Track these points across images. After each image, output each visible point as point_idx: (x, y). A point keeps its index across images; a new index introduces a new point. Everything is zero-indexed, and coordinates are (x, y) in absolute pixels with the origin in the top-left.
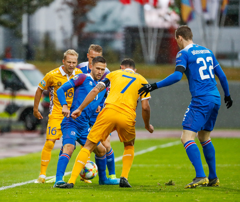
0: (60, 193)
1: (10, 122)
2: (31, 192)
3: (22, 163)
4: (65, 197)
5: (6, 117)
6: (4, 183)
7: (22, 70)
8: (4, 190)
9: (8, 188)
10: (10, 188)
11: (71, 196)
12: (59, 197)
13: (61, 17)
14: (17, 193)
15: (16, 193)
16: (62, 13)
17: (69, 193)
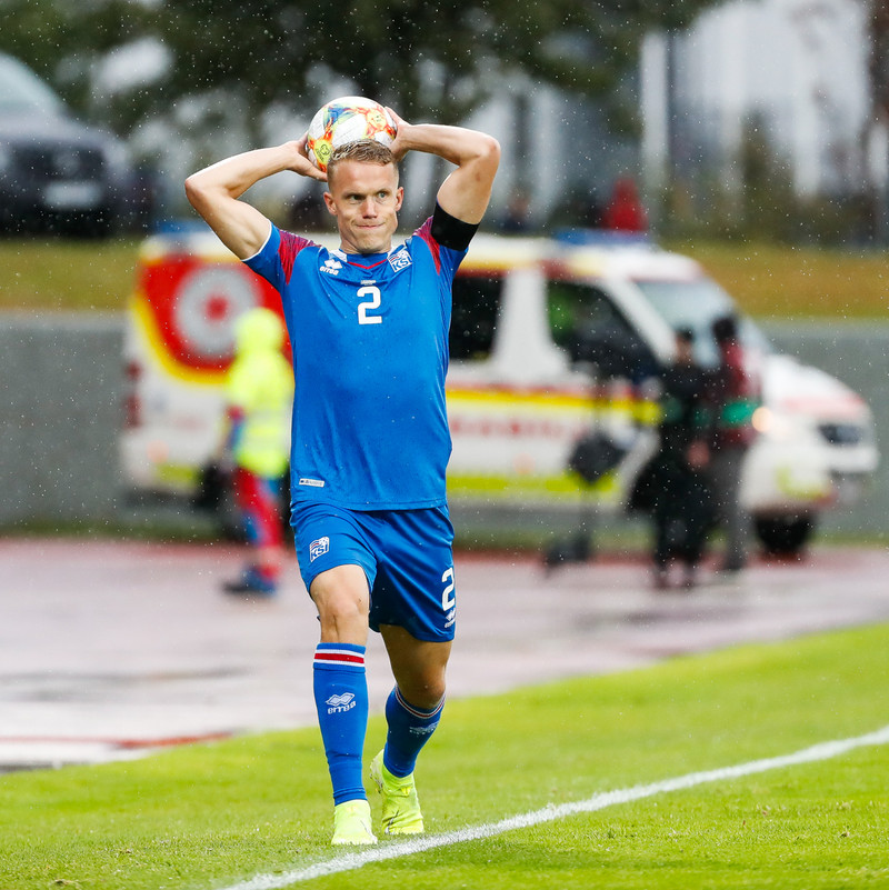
0: (805, 836)
1: (589, 516)
2: (677, 829)
3: (640, 699)
4: (830, 851)
5: (571, 494)
6: (554, 792)
7: (641, 283)
8: (556, 823)
9: (573, 812)
10: (582, 813)
11: (854, 849)
12: (802, 853)
13: (813, 44)
14: (610, 836)
15: (605, 835)
16: (821, 27)
17: (845, 835)
